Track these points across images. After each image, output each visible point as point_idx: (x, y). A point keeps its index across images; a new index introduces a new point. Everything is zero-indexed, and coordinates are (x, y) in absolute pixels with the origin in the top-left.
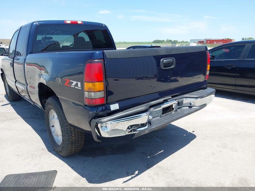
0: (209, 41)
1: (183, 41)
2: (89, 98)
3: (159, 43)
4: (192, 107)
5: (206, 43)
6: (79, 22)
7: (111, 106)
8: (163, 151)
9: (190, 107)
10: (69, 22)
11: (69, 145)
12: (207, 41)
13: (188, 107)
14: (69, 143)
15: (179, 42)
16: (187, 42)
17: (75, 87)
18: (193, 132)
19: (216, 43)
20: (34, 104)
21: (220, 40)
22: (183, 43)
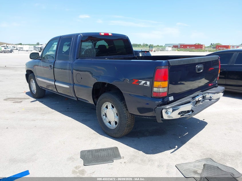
0: (183, 45)
1: (158, 46)
2: (158, 92)
3: (136, 46)
4: (212, 99)
5: (180, 47)
6: (110, 34)
7: (169, 98)
8: (188, 133)
9: (210, 100)
10: (103, 34)
11: (126, 127)
12: (181, 45)
13: (208, 100)
14: (126, 126)
15: (155, 46)
16: (162, 46)
17: (143, 85)
18: (203, 120)
19: (189, 47)
20: (77, 99)
21: (193, 45)
22: (158, 47)
